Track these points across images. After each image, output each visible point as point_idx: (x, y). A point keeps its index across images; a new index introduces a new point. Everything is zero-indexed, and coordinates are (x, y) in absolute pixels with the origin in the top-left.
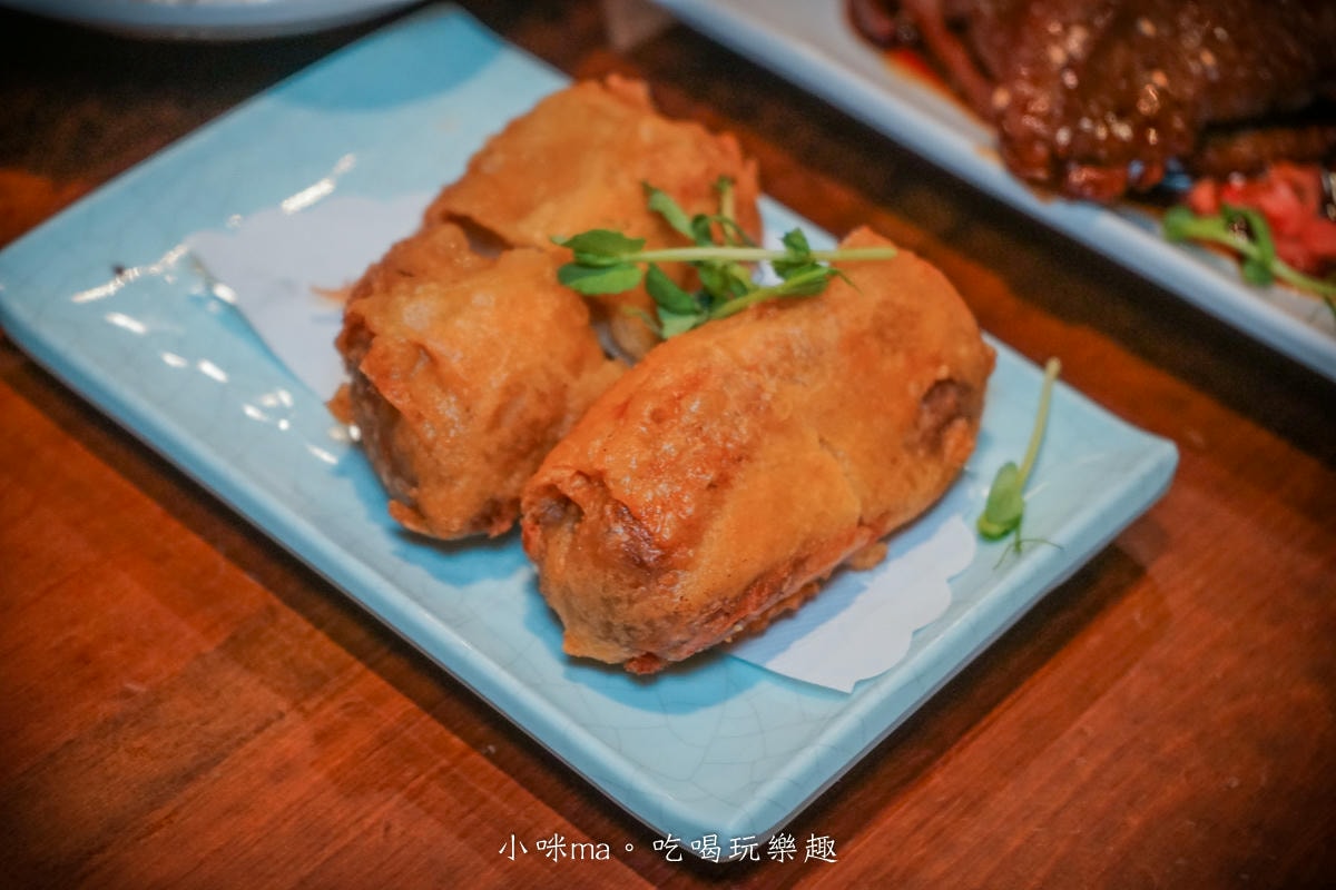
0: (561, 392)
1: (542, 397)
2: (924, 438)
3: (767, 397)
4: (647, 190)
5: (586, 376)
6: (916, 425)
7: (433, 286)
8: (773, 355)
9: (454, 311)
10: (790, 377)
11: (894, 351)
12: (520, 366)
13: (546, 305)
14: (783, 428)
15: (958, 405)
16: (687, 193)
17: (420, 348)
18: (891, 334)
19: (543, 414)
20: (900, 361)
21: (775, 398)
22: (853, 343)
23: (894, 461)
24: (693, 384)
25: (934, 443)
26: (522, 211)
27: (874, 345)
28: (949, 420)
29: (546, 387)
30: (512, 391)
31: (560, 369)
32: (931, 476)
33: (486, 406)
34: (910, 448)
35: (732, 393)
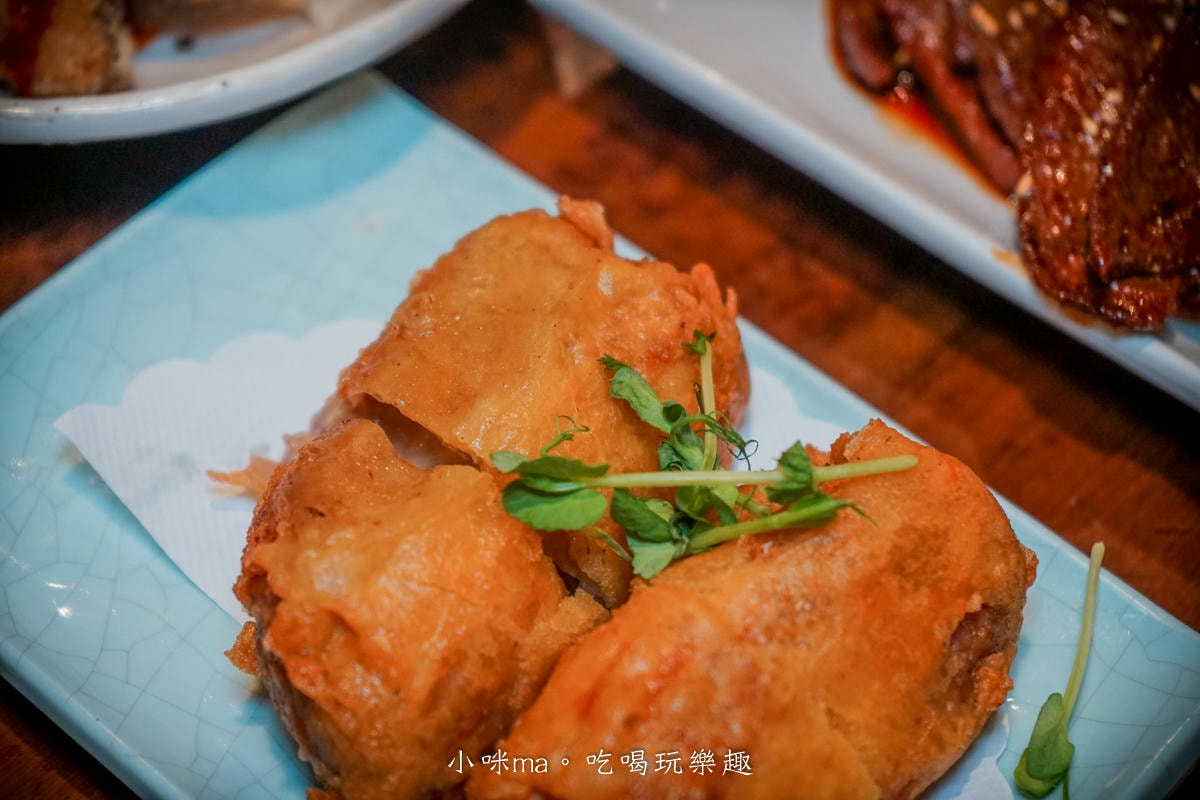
0: (512, 650)
1: (487, 662)
2: (953, 685)
3: (765, 679)
4: (609, 367)
5: (540, 625)
6: (944, 672)
7: (349, 534)
9: (376, 567)
10: (791, 637)
11: (917, 586)
12: (461, 630)
13: (490, 543)
14: (781, 715)
15: (991, 634)
16: (658, 359)
17: (337, 620)
18: (913, 566)
19: (490, 681)
20: (923, 599)
21: (775, 677)
22: (868, 587)
23: (918, 722)
24: (672, 673)
25: (964, 688)
27: (892, 583)
28: (984, 653)
29: (493, 652)
30: (452, 662)
31: (509, 626)
33: (421, 683)
34: (936, 702)
35: (721, 679)
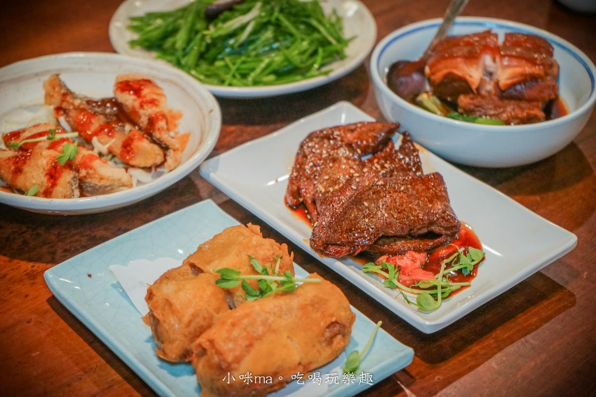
0: (211, 318)
1: (205, 318)
2: (326, 340)
3: (270, 321)
4: (250, 258)
5: (220, 314)
6: (323, 336)
7: (174, 282)
8: (276, 310)
9: (179, 290)
10: (280, 317)
11: (317, 311)
12: (198, 308)
13: (209, 291)
14: (274, 331)
15: (340, 331)
16: (265, 260)
17: (167, 301)
18: (317, 306)
19: (205, 324)
20: (319, 315)
21: (273, 322)
22: (303, 308)
23: (314, 346)
24: (247, 315)
25: (330, 341)
26: (209, 263)
27: (310, 308)
28: (335, 335)
29: (206, 316)
30: (195, 316)
31: (211, 311)
32: (327, 352)
33: (186, 319)
34: (320, 342)
35: (259, 320)
